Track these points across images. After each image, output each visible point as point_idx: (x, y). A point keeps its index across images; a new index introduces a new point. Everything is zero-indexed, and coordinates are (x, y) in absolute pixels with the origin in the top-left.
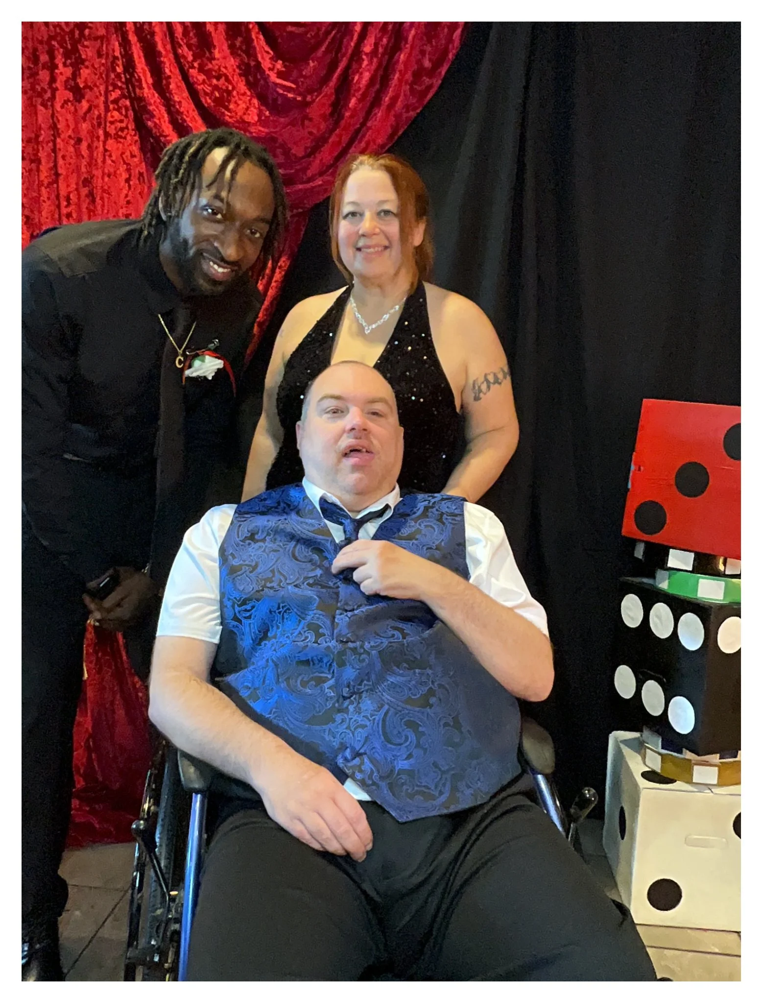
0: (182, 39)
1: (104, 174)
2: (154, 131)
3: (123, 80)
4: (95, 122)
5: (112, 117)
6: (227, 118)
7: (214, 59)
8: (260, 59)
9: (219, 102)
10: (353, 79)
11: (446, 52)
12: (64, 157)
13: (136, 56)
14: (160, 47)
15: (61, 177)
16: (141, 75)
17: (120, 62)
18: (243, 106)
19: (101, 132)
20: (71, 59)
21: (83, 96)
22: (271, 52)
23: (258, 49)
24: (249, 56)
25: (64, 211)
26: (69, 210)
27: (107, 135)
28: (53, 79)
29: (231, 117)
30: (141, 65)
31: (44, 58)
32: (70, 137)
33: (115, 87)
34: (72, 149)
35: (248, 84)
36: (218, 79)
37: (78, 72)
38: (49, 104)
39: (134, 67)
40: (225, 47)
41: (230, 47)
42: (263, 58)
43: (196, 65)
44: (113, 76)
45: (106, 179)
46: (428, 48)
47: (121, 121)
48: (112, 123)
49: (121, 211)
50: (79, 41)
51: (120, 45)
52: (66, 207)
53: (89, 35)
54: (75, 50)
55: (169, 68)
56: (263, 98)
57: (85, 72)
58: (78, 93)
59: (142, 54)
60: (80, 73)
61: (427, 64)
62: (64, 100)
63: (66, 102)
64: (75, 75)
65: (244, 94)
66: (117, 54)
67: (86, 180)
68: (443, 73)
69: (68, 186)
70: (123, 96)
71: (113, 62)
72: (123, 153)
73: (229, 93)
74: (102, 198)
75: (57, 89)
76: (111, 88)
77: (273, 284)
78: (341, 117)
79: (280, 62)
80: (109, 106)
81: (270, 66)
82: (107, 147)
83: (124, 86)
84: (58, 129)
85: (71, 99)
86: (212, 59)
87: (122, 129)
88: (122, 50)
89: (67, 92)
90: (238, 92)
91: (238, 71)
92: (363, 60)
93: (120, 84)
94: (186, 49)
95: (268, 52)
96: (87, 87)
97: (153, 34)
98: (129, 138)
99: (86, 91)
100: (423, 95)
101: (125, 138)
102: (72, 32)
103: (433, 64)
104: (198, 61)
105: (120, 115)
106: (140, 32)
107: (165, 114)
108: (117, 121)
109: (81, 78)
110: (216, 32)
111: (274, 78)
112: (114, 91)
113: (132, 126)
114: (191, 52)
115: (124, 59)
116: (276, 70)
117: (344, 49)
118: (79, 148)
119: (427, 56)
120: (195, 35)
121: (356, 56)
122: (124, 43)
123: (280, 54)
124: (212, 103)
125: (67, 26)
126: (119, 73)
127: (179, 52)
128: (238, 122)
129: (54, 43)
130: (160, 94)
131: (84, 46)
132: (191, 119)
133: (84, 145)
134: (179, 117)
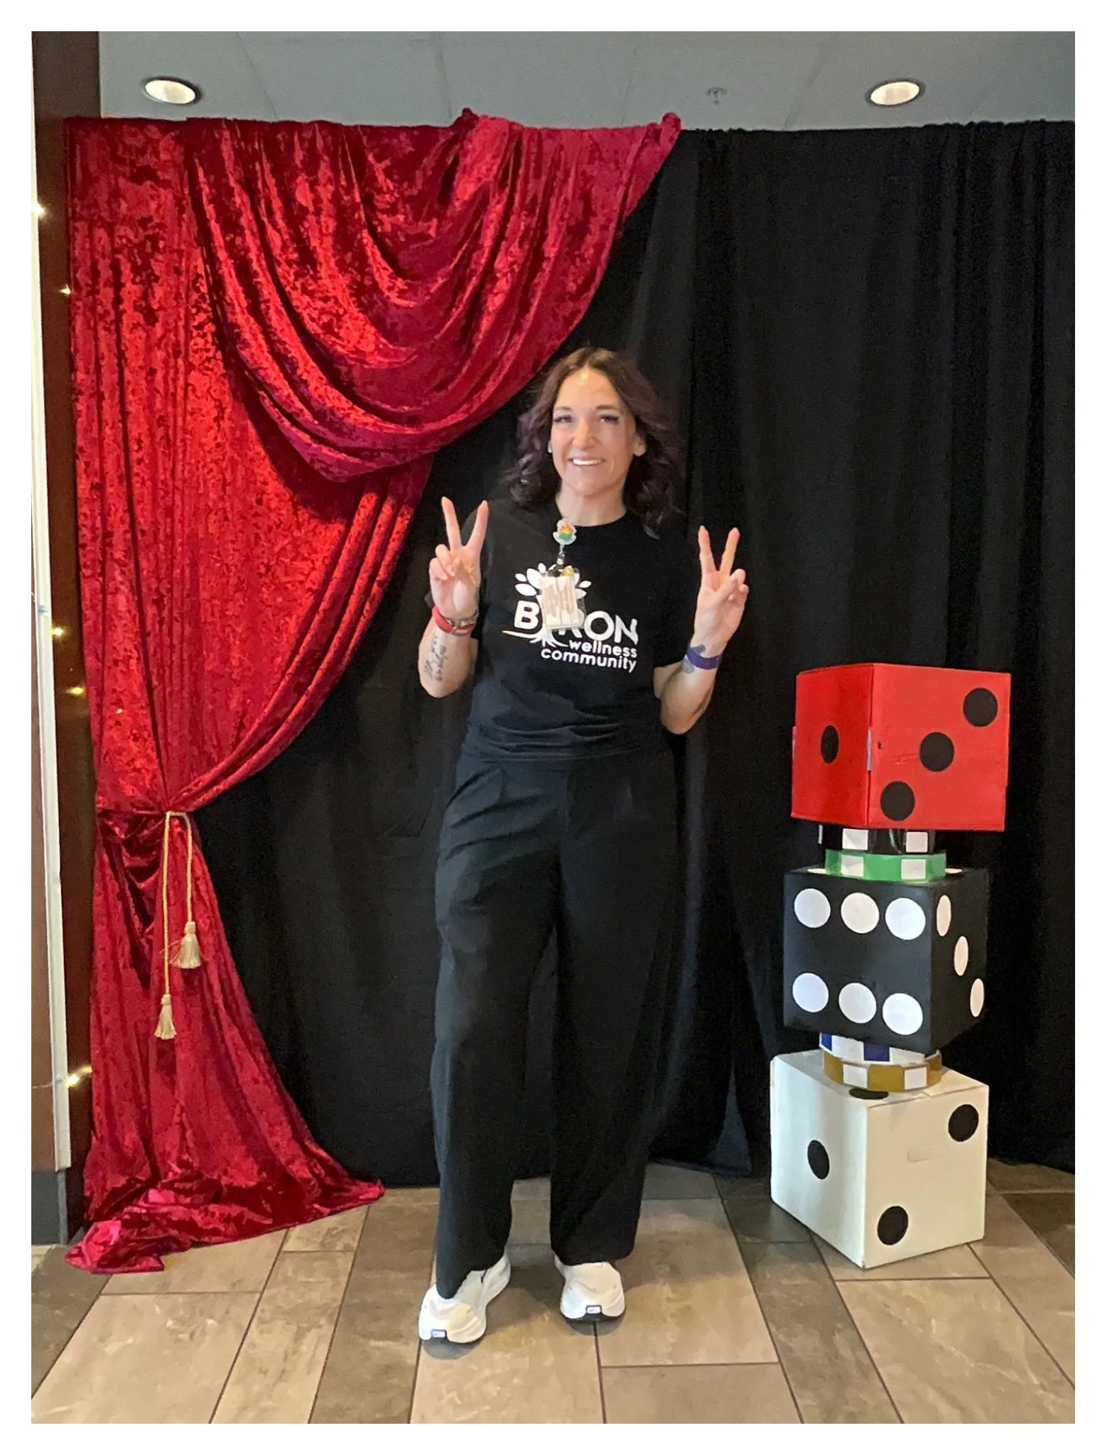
0: (281, 256)
1: (185, 410)
2: (251, 362)
3: (208, 301)
4: (170, 350)
5: (196, 344)
6: (339, 349)
7: (321, 278)
8: (378, 279)
9: (327, 328)
10: (486, 301)
11: (593, 273)
12: (133, 392)
13: (226, 275)
14: (255, 266)
15: (131, 417)
16: (233, 298)
17: (204, 282)
18: (356, 334)
19: (180, 362)
20: (141, 275)
21: (156, 319)
22: (391, 271)
23: (374, 266)
24: (363, 274)
25: (135, 456)
26: (141, 453)
27: (190, 367)
28: (118, 300)
29: (343, 347)
30: (233, 288)
31: (106, 273)
32: (140, 367)
33: (200, 310)
34: (144, 383)
35: (360, 305)
36: (326, 299)
37: (150, 291)
38: (113, 327)
39: (224, 290)
40: (332, 262)
41: (337, 264)
42: (380, 276)
43: (298, 284)
44: (195, 296)
45: (189, 418)
46: (573, 270)
47: (208, 350)
48: (196, 352)
49: (209, 457)
50: (152, 255)
51: (205, 262)
53: (164, 247)
54: (147, 266)
55: (268, 291)
56: (378, 322)
57: (159, 291)
58: (150, 317)
59: (233, 272)
60: (153, 293)
61: (572, 287)
62: (134, 324)
63: (135, 326)
64: (145, 296)
65: (356, 319)
66: (201, 271)
67: (161, 418)
68: (590, 297)
69: (139, 426)
70: (209, 319)
71: (195, 281)
72: (210, 388)
73: (339, 317)
74: (183, 440)
75: (124, 311)
76: (194, 311)
77: (394, 536)
78: (471, 346)
79: (400, 279)
80: (191, 332)
81: (391, 285)
82: (190, 381)
83: (210, 309)
84: (126, 360)
85: (142, 322)
86: (316, 278)
87: (209, 359)
88: (208, 266)
89: (137, 314)
90: (351, 318)
91: (348, 291)
92: (497, 279)
93: (204, 306)
94: (285, 266)
95: (385, 269)
96: (160, 308)
97: (247, 250)
98: (216, 370)
99: (161, 314)
100: (568, 321)
101: (212, 370)
102: (142, 244)
103: (579, 286)
104: (301, 280)
105: (207, 342)
106: (230, 246)
107: (263, 342)
108: (201, 350)
109: (154, 297)
110: (322, 247)
111: (394, 298)
112: (196, 314)
113: (219, 355)
114: (292, 271)
115: (211, 279)
116: (396, 289)
117: (473, 266)
118: (152, 381)
119: (571, 278)
120: (296, 250)
121: (489, 274)
122: (211, 259)
123: (398, 272)
124: (320, 331)
125: (136, 236)
126: (203, 294)
127: (279, 270)
128: (352, 352)
129: (120, 257)
130: (256, 320)
131: (157, 260)
132: (296, 350)
133: (159, 376)
134: (280, 347)
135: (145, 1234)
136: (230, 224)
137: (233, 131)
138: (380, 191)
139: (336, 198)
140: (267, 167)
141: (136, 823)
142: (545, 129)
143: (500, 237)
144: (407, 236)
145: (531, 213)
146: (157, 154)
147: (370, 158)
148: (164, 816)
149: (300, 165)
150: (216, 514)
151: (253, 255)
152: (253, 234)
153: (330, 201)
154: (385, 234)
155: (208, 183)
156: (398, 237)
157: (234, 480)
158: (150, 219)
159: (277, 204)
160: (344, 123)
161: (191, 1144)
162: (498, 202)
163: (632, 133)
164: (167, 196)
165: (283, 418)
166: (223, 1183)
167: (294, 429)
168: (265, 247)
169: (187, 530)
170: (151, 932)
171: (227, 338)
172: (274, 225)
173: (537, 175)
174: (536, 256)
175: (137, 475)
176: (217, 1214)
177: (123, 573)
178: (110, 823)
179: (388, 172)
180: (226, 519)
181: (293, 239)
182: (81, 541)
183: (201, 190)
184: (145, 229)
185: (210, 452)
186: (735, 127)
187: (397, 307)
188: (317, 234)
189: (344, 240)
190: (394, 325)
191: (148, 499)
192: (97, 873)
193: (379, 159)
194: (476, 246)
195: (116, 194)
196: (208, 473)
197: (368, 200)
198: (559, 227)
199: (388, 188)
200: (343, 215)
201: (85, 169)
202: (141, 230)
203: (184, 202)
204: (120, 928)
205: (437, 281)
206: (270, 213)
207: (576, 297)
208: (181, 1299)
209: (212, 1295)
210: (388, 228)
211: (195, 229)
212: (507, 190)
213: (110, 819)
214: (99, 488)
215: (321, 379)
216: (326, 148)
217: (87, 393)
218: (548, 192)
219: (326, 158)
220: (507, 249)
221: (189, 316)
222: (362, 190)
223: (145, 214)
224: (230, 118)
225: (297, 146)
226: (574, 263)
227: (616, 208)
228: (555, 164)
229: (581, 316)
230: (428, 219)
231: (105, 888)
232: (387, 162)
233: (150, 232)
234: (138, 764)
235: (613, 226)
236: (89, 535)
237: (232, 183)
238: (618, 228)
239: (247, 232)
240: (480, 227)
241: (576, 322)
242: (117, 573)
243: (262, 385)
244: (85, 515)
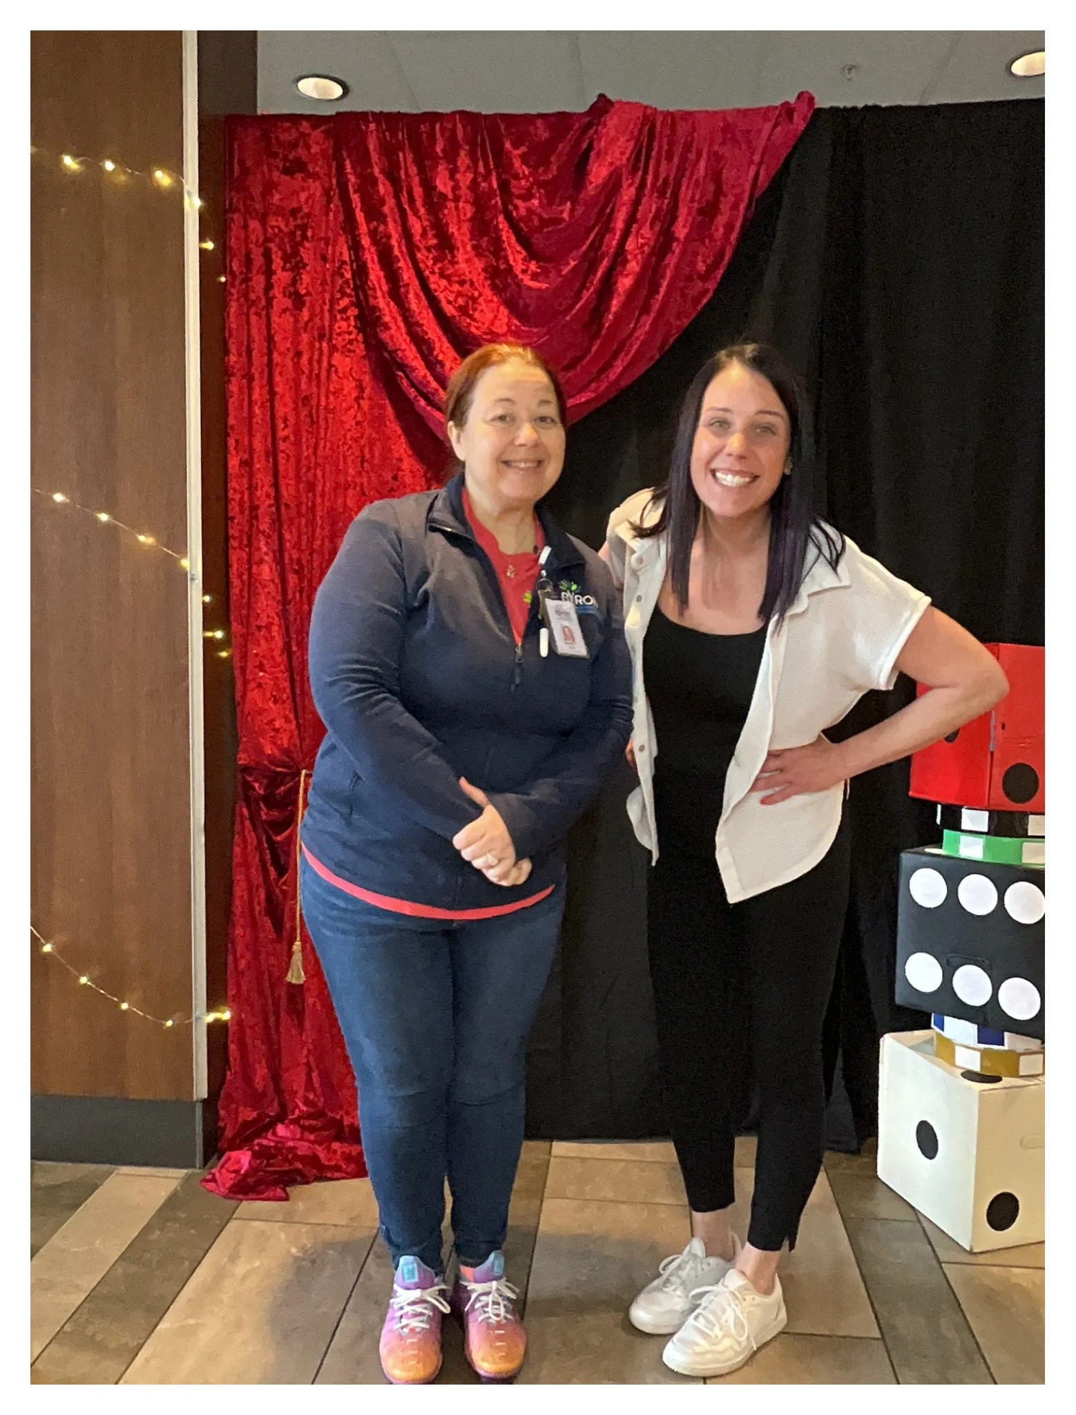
0: (420, 241)
1: (328, 392)
2: (390, 344)
3: (352, 286)
4: (316, 334)
5: (339, 327)
6: (473, 330)
7: (458, 262)
8: (511, 262)
9: (463, 310)
10: (616, 283)
11: (722, 252)
12: (281, 373)
13: (369, 260)
14: (396, 252)
15: (278, 397)
16: (375, 283)
17: (348, 268)
18: (490, 316)
19: (325, 345)
20: (290, 262)
21: (303, 304)
22: (523, 251)
23: (509, 251)
24: (498, 259)
25: (281, 434)
26: (286, 431)
27: (333, 349)
28: (269, 287)
29: (478, 328)
30: (376, 274)
31: (259, 261)
32: (288, 350)
33: (344, 294)
34: (290, 364)
35: (494, 287)
36: (462, 283)
37: (298, 277)
38: (264, 313)
39: (367, 275)
40: (469, 247)
41: (474, 247)
42: (515, 260)
43: (436, 269)
44: (340, 282)
45: (331, 398)
46: (702, 250)
47: (350, 333)
48: (339, 334)
49: (349, 435)
50: (301, 244)
51: (349, 249)
52: (283, 429)
53: (313, 236)
54: (296, 253)
55: (407, 275)
56: (511, 305)
57: (306, 278)
58: (298, 301)
59: (376, 258)
60: (301, 279)
61: (701, 267)
62: (282, 309)
63: (285, 311)
64: (294, 282)
65: (491, 301)
67: (306, 398)
68: (719, 276)
69: (285, 405)
70: (352, 304)
71: (340, 268)
72: (351, 369)
73: (474, 300)
74: (326, 419)
75: (274, 297)
76: (338, 296)
78: (601, 326)
79: (533, 263)
80: (335, 316)
81: (524, 268)
82: (333, 362)
83: (353, 293)
84: (275, 343)
85: (290, 307)
86: (453, 263)
87: (351, 342)
88: (352, 253)
89: (285, 299)
90: (485, 301)
91: (483, 275)
92: (628, 261)
93: (348, 291)
94: (425, 252)
95: (519, 252)
96: (308, 294)
97: (389, 237)
98: (358, 351)
99: (307, 299)
100: (696, 300)
101: (354, 351)
102: (292, 234)
103: (708, 267)
104: (439, 265)
105: (349, 326)
106: (373, 234)
107: (402, 325)
108: (344, 332)
109: (301, 283)
110: (460, 232)
111: (528, 281)
112: (341, 298)
113: (360, 337)
114: (431, 256)
115: (354, 265)
116: (529, 272)
117: (604, 248)
118: (298, 363)
119: (700, 258)
120: (435, 236)
121: (620, 257)
122: (356, 247)
123: (532, 254)
124: (456, 314)
125: (286, 226)
126: (347, 280)
127: (419, 255)
128: (486, 333)
129: (272, 245)
130: (396, 303)
131: (304, 248)
132: (433, 331)
133: (305, 359)
134: (419, 329)
135: (272, 1165)
136: (374, 213)
137: (379, 124)
138: (516, 177)
139: (474, 185)
140: (410, 157)
141: (274, 780)
142: (678, 111)
143: (631, 219)
144: (541, 219)
145: (662, 194)
146: (308, 147)
147: (508, 145)
148: (299, 774)
149: (441, 155)
150: (354, 488)
151: (394, 242)
152: (395, 221)
153: (468, 188)
154: (521, 219)
155: (355, 174)
156: (532, 221)
157: (373, 457)
158: (300, 209)
159: (418, 192)
160: (484, 113)
161: (317, 1085)
162: (630, 185)
163: (765, 113)
164: (315, 187)
165: (419, 398)
166: (345, 1123)
167: (429, 408)
168: (407, 234)
169: (327, 504)
170: (285, 883)
171: (369, 321)
172: (416, 213)
173: (670, 158)
174: (665, 239)
175: (283, 451)
176: (339, 1152)
177: (267, 543)
178: (250, 779)
179: (524, 159)
180: (364, 494)
181: (433, 227)
182: (231, 514)
183: (348, 180)
184: (295, 219)
185: (350, 430)
186: (870, 103)
187: (530, 288)
188: (455, 220)
189: (481, 226)
190: (527, 306)
191: (292, 474)
192: (237, 827)
193: (516, 147)
194: (607, 228)
195: (269, 187)
196: (348, 450)
197: (504, 186)
198: (690, 208)
199: (524, 173)
200: (480, 202)
201: (242, 162)
202: (291, 219)
203: (332, 193)
204: (258, 879)
205: (568, 264)
206: (412, 200)
207: (705, 278)
208: (305, 1229)
209: (333, 1228)
210: (523, 212)
211: (341, 217)
212: (640, 173)
213: (250, 775)
214: (247, 464)
215: (455, 359)
216: (465, 138)
217: (239, 374)
218: (681, 171)
219: (467, 148)
220: (638, 232)
221: (333, 302)
222: (498, 178)
223: (295, 205)
224: (377, 110)
225: (438, 136)
226: (703, 243)
227: (748, 187)
228: (687, 147)
229: (710, 295)
230: (562, 202)
231: (244, 840)
232: (523, 149)
233: (299, 222)
234: (277, 725)
235: (742, 206)
236: (237, 509)
237: (376, 171)
238: (748, 208)
239: (389, 219)
240: (613, 210)
241: (705, 301)
242: (262, 545)
243: (403, 367)
244: (235, 490)
